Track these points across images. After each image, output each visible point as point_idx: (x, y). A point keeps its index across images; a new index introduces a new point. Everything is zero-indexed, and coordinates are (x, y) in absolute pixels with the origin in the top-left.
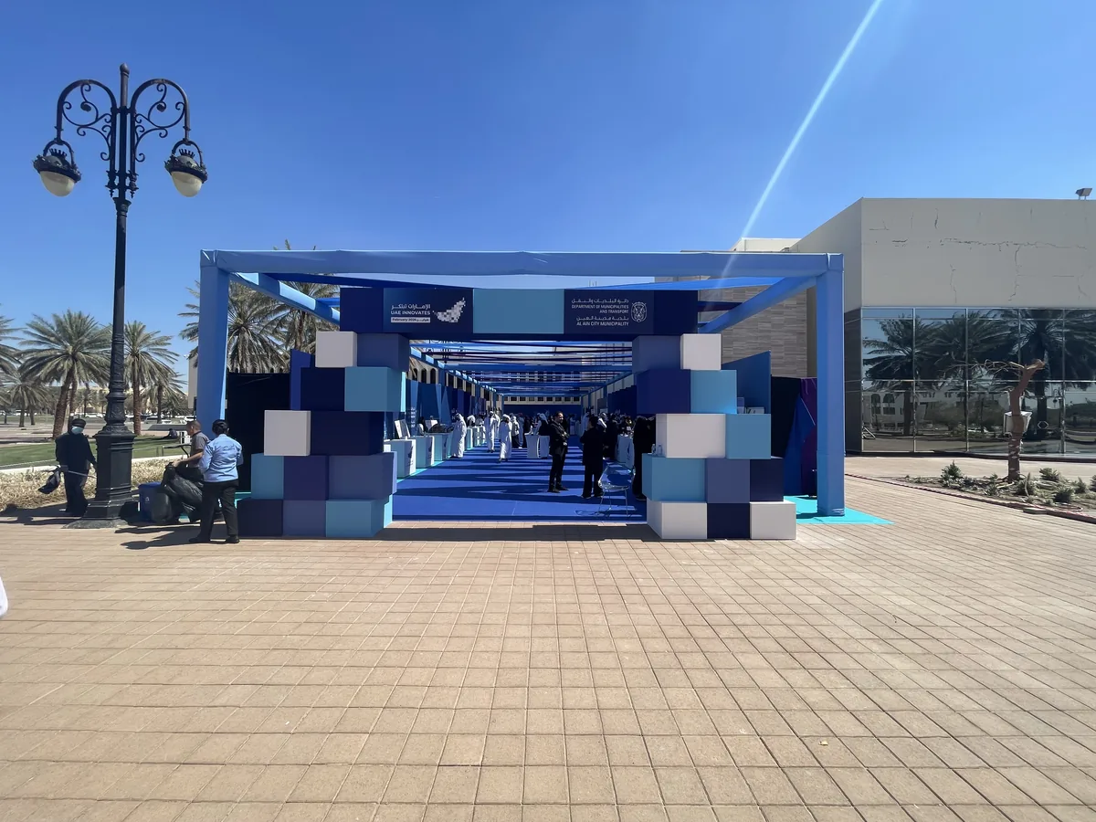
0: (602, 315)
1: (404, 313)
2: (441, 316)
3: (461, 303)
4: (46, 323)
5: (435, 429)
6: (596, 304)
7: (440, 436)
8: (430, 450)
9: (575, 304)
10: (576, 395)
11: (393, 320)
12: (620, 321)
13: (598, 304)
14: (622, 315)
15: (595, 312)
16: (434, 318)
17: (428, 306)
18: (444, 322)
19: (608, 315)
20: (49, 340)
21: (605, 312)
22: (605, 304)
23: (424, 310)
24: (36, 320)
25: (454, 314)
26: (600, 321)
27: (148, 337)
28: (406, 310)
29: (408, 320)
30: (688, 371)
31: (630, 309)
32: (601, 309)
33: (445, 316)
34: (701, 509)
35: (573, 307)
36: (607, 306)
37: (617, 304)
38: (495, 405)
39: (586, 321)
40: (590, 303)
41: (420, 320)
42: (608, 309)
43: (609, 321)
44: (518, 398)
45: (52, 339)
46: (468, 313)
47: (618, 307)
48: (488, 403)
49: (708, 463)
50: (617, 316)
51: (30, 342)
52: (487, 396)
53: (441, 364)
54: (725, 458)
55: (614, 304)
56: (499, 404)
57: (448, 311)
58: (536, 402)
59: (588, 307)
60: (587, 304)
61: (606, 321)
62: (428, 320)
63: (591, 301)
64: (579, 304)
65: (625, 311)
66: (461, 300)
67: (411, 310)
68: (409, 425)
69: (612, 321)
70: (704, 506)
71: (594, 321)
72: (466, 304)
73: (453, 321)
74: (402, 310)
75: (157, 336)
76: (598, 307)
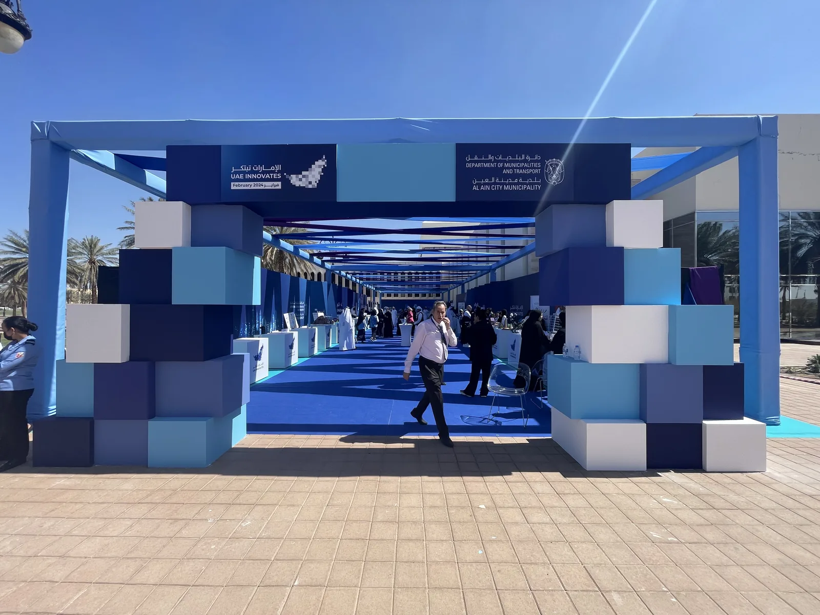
0: (507, 176)
1: (249, 176)
2: (295, 180)
3: (321, 163)
4: (20, 237)
5: (320, 321)
6: (498, 161)
7: (323, 327)
8: (313, 340)
9: (471, 162)
10: (438, 292)
11: (234, 186)
12: (530, 184)
13: (500, 161)
14: (532, 176)
15: (497, 172)
16: (286, 182)
17: (278, 167)
18: (300, 187)
19: (514, 176)
20: (21, 250)
21: (509, 171)
22: (510, 162)
23: (273, 172)
24: (11, 235)
25: (311, 177)
26: (503, 184)
27: (102, 248)
28: (249, 173)
29: (252, 186)
30: (621, 249)
31: (542, 168)
32: (503, 168)
33: (300, 180)
34: (639, 431)
35: (469, 165)
36: (514, 165)
37: (525, 161)
38: (374, 300)
39: (485, 184)
40: (490, 161)
41: (268, 185)
42: (513, 168)
43: (515, 184)
44: (393, 295)
45: (24, 249)
46: (329, 174)
47: (526, 165)
48: (369, 299)
49: (643, 369)
50: (525, 177)
51: (6, 252)
52: (368, 294)
53: (328, 265)
54: (669, 363)
55: (521, 162)
56: (377, 300)
57: (304, 173)
58: (407, 298)
59: (487, 165)
60: (486, 162)
61: (510, 184)
62: (278, 185)
63: (490, 157)
64: (476, 162)
65: (536, 171)
66: (321, 158)
67: (257, 172)
68: (298, 317)
69: (518, 184)
70: (642, 427)
71: (495, 183)
72: (327, 163)
73: (310, 186)
74: (244, 173)
75: (110, 247)
76: (501, 165)
